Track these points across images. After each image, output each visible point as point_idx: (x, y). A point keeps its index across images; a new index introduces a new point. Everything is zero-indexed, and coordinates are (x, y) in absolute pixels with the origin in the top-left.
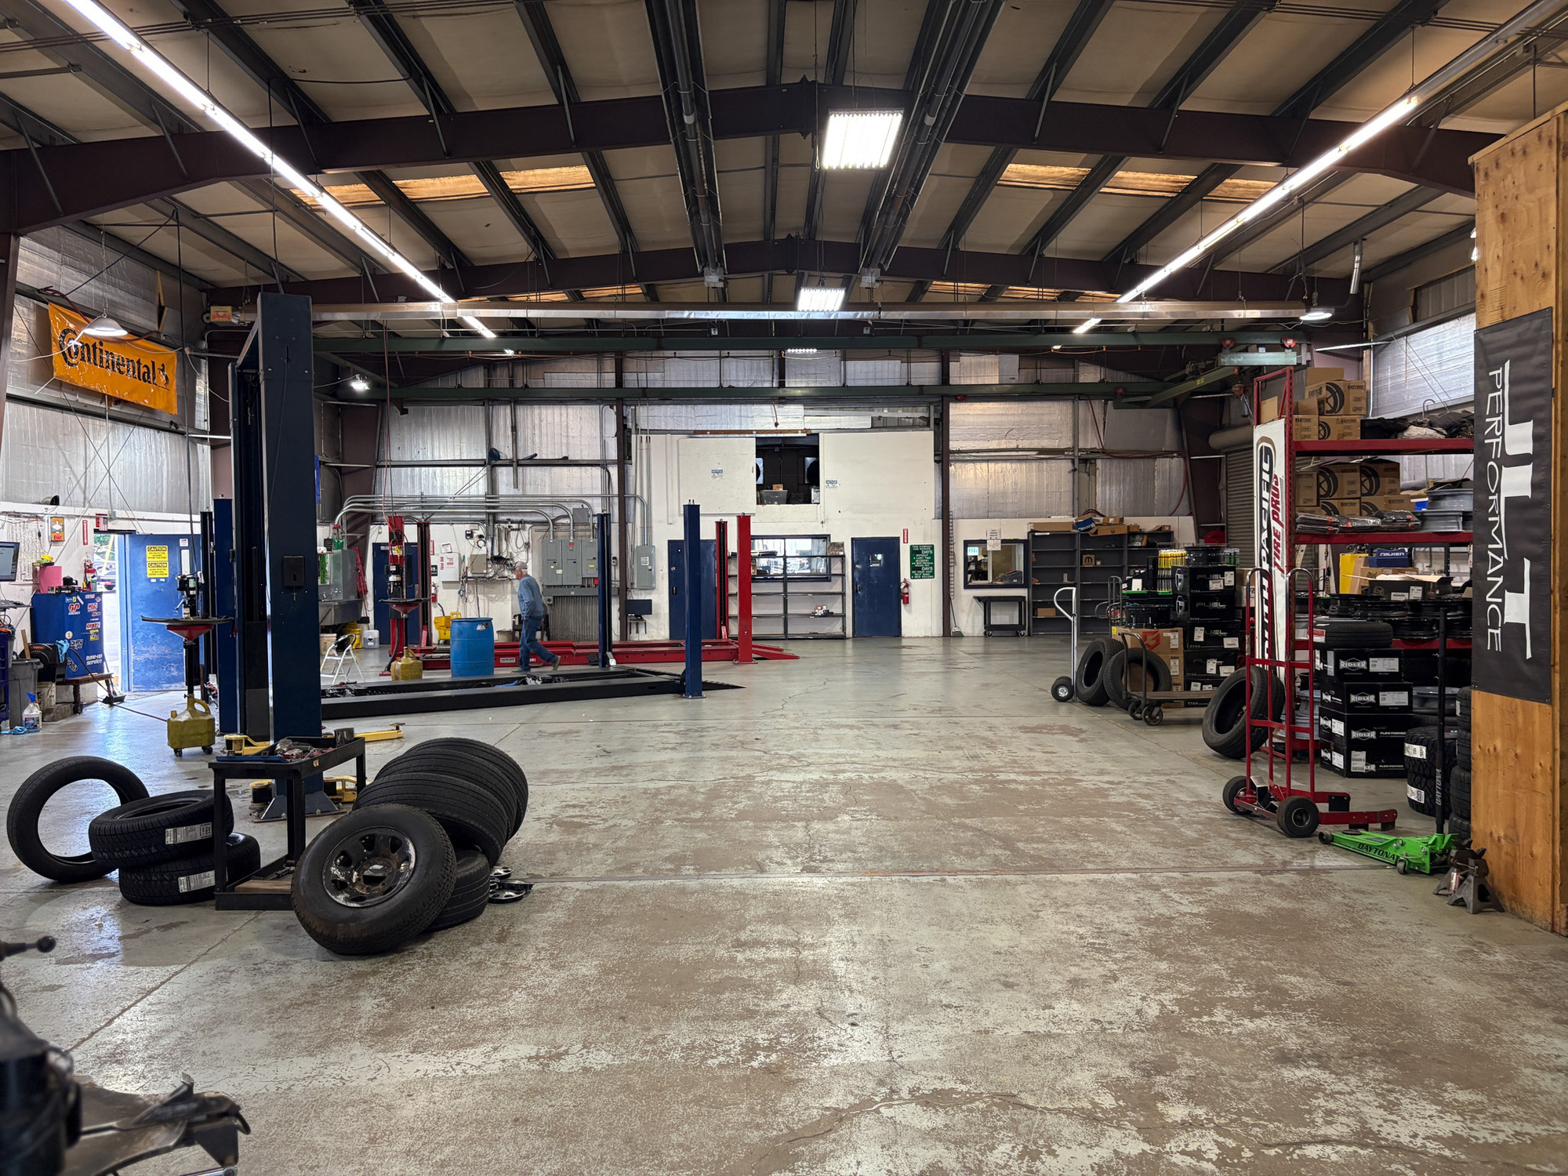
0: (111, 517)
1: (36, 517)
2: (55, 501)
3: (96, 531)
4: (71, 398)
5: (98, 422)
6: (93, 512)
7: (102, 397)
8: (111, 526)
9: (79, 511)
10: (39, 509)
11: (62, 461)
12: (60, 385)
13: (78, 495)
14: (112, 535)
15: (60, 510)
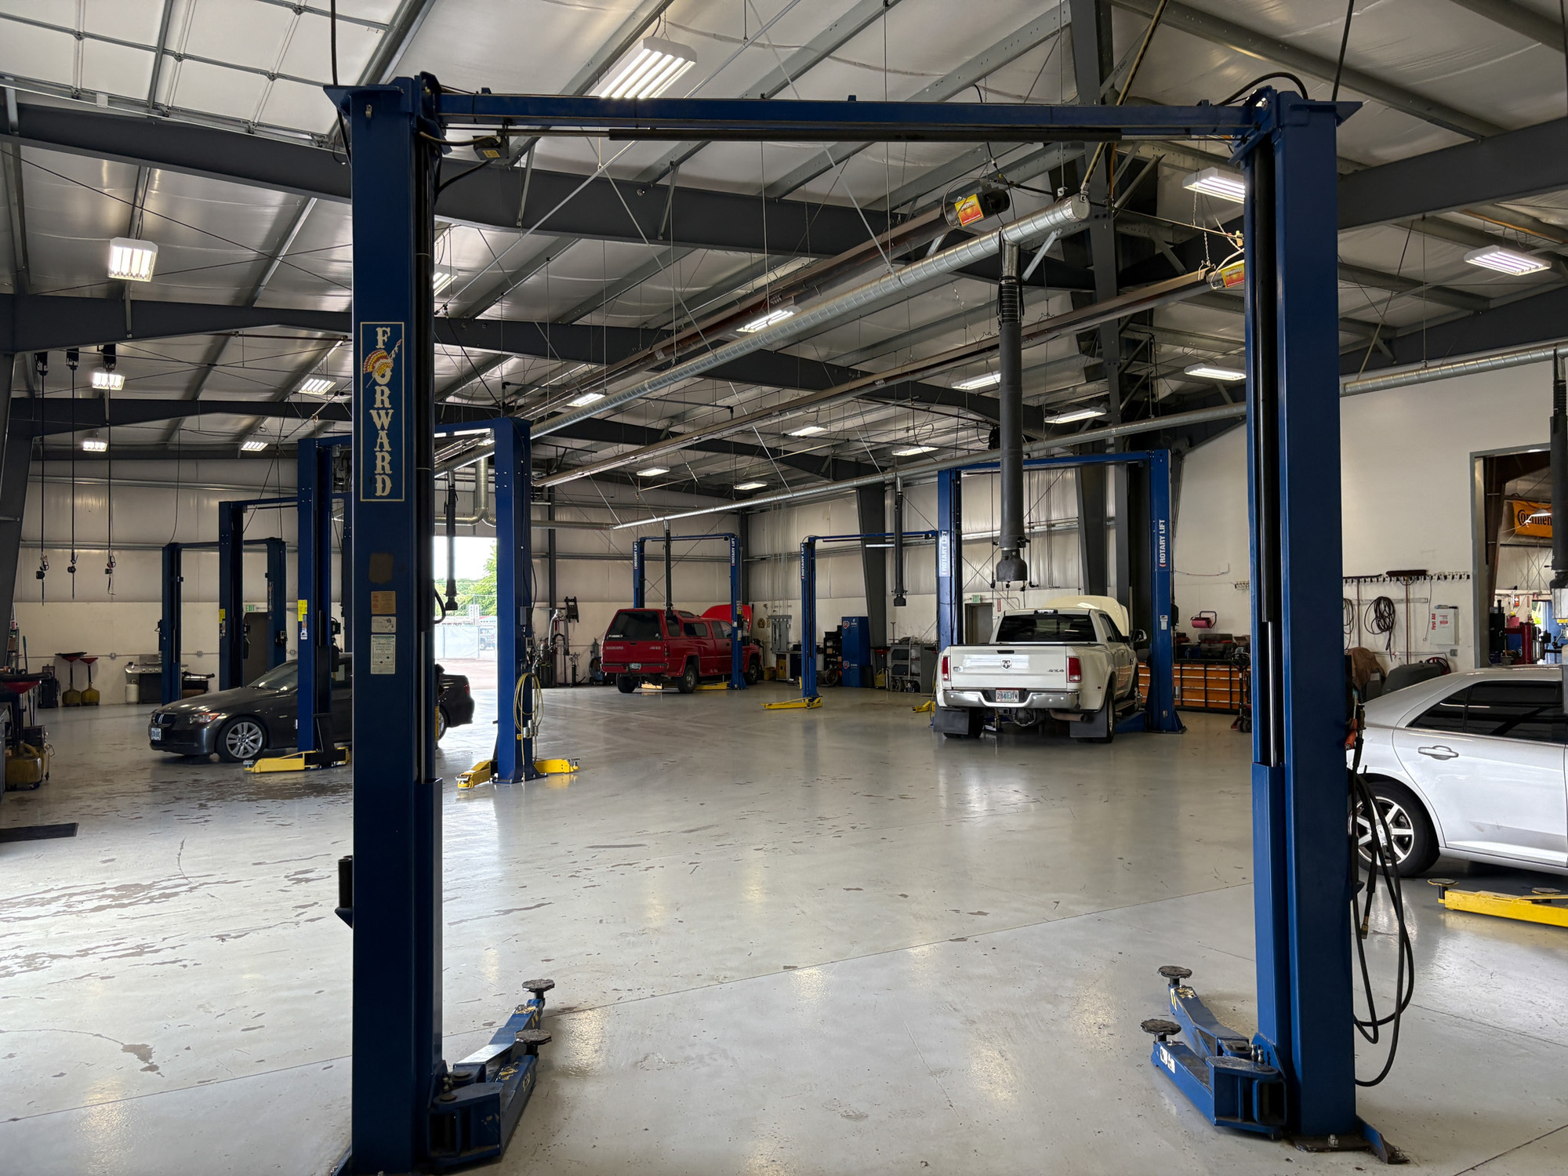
0: (1540, 594)
1: (1508, 596)
2: (1516, 588)
3: (1533, 601)
4: (1523, 540)
5: (1533, 549)
6: (1531, 592)
7: (1535, 537)
8: (1540, 598)
9: (1525, 592)
10: (1509, 592)
11: (1518, 569)
12: (1518, 536)
13: (1525, 584)
14: (1539, 603)
15: (1518, 592)
